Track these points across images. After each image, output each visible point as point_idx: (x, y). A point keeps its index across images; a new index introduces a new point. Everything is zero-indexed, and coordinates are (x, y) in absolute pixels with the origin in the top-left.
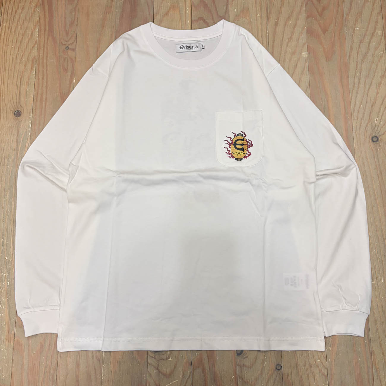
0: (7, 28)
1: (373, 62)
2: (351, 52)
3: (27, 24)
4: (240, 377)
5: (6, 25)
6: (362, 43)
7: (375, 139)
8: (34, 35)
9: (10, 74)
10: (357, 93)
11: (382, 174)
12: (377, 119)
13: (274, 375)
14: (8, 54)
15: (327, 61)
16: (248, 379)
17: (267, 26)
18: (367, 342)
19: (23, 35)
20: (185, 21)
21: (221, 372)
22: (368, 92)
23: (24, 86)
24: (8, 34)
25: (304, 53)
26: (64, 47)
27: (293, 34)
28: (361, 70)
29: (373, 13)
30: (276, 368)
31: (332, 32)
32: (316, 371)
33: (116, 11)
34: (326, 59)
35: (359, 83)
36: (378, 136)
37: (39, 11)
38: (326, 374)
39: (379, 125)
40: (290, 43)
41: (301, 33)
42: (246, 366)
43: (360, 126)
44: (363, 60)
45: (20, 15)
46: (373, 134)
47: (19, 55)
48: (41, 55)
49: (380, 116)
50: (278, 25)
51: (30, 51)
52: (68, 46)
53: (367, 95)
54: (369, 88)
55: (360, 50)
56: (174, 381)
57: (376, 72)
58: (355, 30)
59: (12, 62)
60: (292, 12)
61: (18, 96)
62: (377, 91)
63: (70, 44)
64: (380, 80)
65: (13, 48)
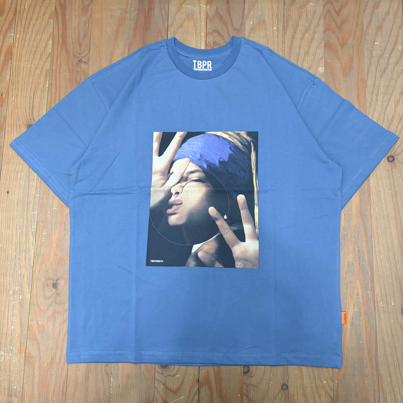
0: (20, 39)
1: (392, 79)
2: (370, 68)
3: (40, 36)
4: (246, 396)
5: (19, 37)
6: (381, 58)
7: (391, 159)
8: (48, 48)
9: (23, 87)
11: (396, 196)
13: (280, 395)
14: (22, 66)
15: (344, 77)
16: (254, 398)
17: (284, 40)
18: (375, 366)
19: (37, 47)
20: (200, 33)
21: (227, 390)
23: (37, 100)
24: (21, 46)
25: (320, 68)
26: (77, 60)
27: (310, 48)
28: (379, 86)
29: (394, 26)
30: (282, 388)
31: (351, 46)
32: (322, 393)
33: (130, 23)
34: (343, 75)
35: (377, 100)
37: (53, 23)
38: (332, 395)
40: (306, 57)
41: (318, 46)
42: (252, 385)
44: (381, 76)
45: (34, 26)
46: (389, 154)
47: (33, 67)
48: (55, 68)
50: (294, 38)
51: (43, 63)
52: (81, 59)
53: (385, 113)
54: (387, 105)
55: (379, 65)
56: (181, 397)
57: (394, 89)
58: (374, 44)
59: (26, 75)
60: (310, 26)
61: (31, 109)
63: (83, 57)
64: (399, 97)
65: (27, 61)
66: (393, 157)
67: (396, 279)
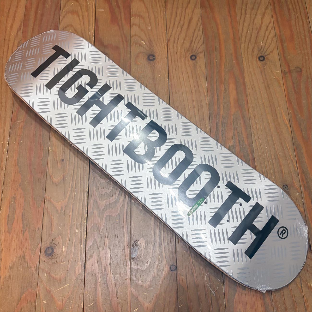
7: (262, 59)
10: (244, 21)
11: (269, 88)
12: (262, 42)
22: (254, 21)
28: (247, 3)
30: (171, 269)
35: (246, 14)
36: (264, 56)
39: (264, 47)
43: (248, 48)
46: (260, 55)
49: (265, 40)
53: (253, 23)
54: (254, 17)
56: (66, 285)
57: (260, 5)
62: (262, 20)
64: (264, 11)
67: (275, 158)
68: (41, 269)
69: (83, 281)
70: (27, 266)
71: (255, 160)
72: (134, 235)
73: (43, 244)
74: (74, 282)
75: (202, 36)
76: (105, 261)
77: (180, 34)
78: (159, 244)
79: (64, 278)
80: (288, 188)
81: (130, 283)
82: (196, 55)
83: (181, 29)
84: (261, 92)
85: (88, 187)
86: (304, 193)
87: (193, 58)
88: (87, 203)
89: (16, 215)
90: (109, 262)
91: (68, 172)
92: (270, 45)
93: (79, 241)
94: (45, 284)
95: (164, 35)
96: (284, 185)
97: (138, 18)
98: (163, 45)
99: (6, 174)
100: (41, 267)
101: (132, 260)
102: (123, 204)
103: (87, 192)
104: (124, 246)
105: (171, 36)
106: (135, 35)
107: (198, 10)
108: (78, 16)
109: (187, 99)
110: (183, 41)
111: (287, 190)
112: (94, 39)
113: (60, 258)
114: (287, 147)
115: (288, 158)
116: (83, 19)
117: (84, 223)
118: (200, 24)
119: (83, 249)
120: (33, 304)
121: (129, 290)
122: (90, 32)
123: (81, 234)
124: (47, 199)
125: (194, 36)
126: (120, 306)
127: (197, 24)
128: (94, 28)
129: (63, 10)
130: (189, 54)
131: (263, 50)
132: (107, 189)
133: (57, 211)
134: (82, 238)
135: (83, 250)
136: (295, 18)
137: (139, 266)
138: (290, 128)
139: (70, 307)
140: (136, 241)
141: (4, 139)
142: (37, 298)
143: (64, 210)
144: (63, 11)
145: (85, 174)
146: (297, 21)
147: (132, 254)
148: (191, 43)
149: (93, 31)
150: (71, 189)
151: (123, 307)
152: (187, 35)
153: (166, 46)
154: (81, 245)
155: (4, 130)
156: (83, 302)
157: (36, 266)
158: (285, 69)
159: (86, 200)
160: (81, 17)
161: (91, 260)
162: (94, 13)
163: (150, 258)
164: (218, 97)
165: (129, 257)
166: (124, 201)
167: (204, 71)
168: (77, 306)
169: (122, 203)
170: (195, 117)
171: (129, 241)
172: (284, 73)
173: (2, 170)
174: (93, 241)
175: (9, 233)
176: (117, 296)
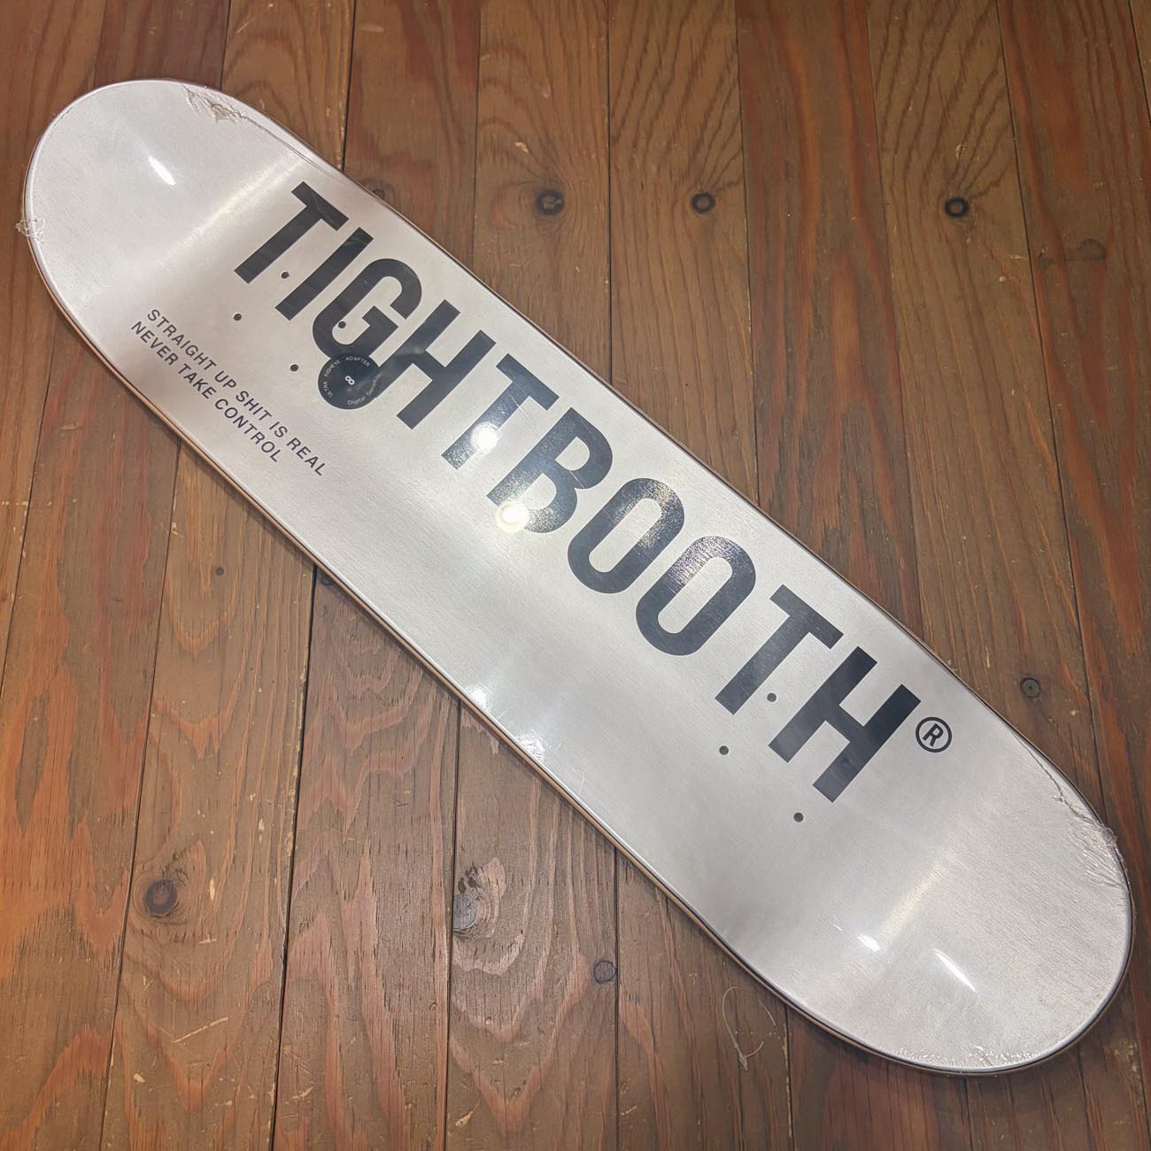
66: (961, 200)
67: (995, 579)
68: (129, 958)
69: (278, 1007)
70: (81, 948)
71: (922, 583)
72: (465, 848)
73: (138, 869)
74: (244, 1011)
75: (739, 124)
76: (357, 939)
77: (657, 117)
78: (556, 882)
79: (209, 996)
80: (1040, 689)
81: (446, 1021)
82: (714, 193)
83: (663, 98)
84: (952, 331)
85: (304, 670)
86: (1099, 709)
87: (703, 204)
88: (300, 728)
89: (47, 764)
90: (372, 942)
91: (236, 613)
92: (990, 157)
93: (267, 863)
94: (144, 1015)
95: (598, 119)
96: (1025, 679)
97: (507, 56)
98: (594, 156)
99: (16, 615)
100: (131, 953)
101: (454, 938)
102: (429, 735)
103: (302, 688)
104: (428, 886)
105: (623, 122)
106: (494, 120)
107: (726, 31)
108: (291, 51)
109: (676, 354)
110: (669, 143)
111: (1036, 697)
112: (343, 133)
113: (196, 922)
114: (1041, 539)
115: (1042, 581)
116: (308, 60)
117: (289, 798)
118: (730, 79)
119: (279, 892)
120: (98, 1083)
121: (441, 1047)
122: (329, 107)
123: (275, 838)
124: (160, 708)
125: (710, 124)
126: (407, 1104)
127: (721, 81)
128: (344, 92)
129: (235, 30)
130: (690, 189)
131: (962, 176)
132: (373, 677)
133: (194, 752)
134: (279, 855)
135: (281, 897)
136: (1089, 58)
137: (478, 961)
138: (1056, 467)
139: (227, 1101)
140: (471, 871)
141: (12, 489)
142: (112, 1064)
143: (216, 752)
144: (238, 31)
145: (297, 621)
146: (1094, 68)
147: (455, 917)
148: (696, 150)
149: (340, 105)
150: (246, 673)
151: (415, 1106)
152: (683, 121)
153: (603, 162)
154: (273, 876)
155: (15, 460)
156: (274, 1085)
157: (111, 949)
158: (1044, 247)
159: (298, 716)
160: (300, 52)
161: (306, 934)
162: (347, 39)
163: (522, 932)
164: (789, 350)
165: (444, 927)
166: (433, 725)
167: (743, 256)
168: (252, 1097)
169: (426, 731)
170: (704, 422)
171: (448, 868)
172: (1038, 264)
173: (4, 600)
174: (319, 867)
175: (22, 829)
176: (396, 1066)
